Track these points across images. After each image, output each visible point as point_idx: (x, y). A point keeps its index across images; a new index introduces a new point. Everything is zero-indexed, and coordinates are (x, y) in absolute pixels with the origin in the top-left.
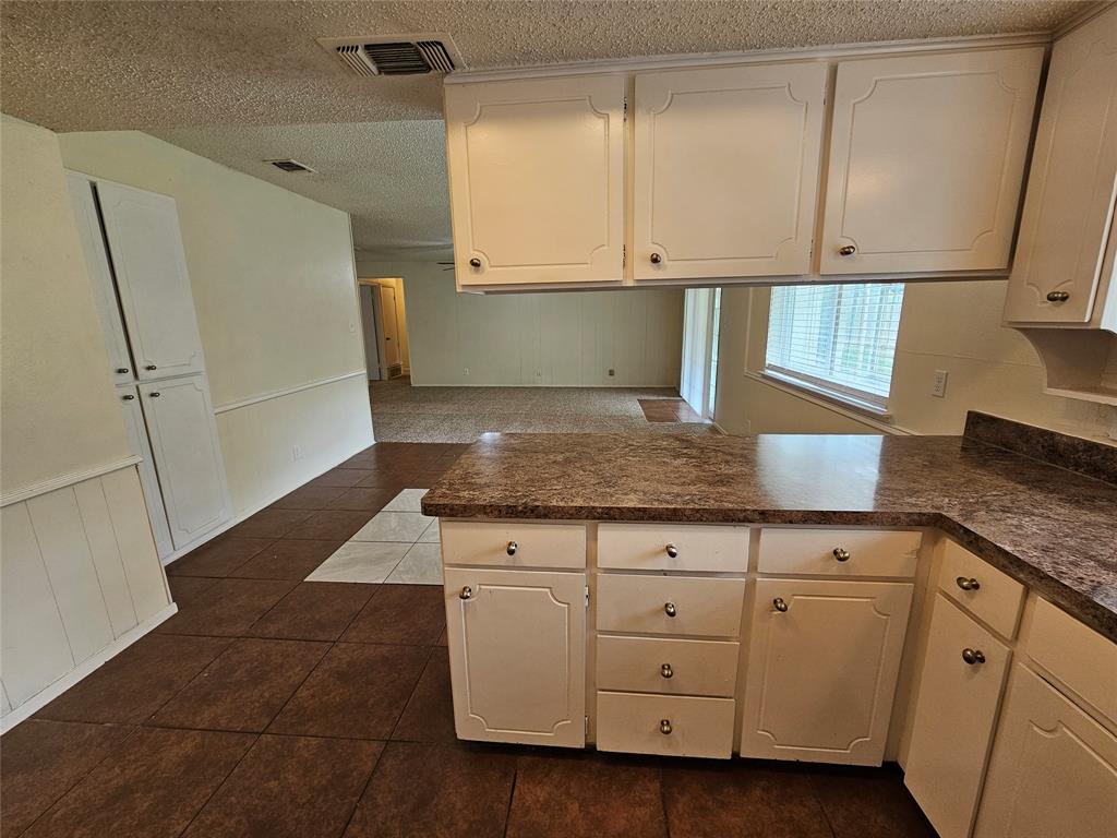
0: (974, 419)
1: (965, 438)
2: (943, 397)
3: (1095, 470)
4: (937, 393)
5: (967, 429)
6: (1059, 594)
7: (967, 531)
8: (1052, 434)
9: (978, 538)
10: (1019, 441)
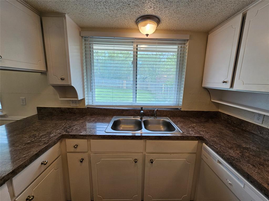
0: (39, 109)
1: (38, 114)
2: (26, 105)
3: (71, 113)
4: (23, 104)
5: (38, 112)
6: (94, 137)
7: (71, 135)
8: (60, 108)
9: (74, 135)
10: (53, 111)
